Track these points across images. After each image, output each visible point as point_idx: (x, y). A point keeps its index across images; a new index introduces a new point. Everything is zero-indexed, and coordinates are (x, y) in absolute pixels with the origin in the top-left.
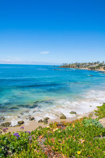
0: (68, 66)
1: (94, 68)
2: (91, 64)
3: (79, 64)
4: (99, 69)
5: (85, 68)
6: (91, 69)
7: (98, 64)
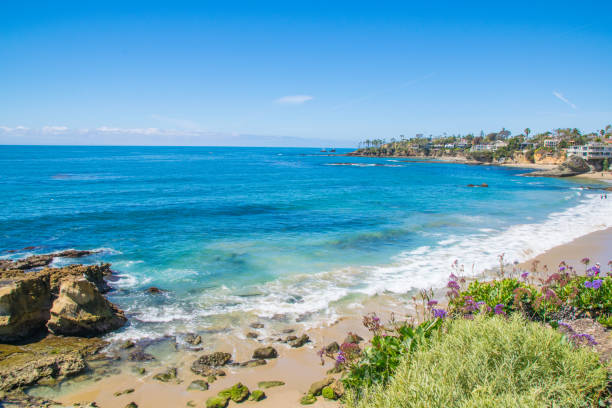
0: (385, 151)
1: (489, 157)
2: (478, 141)
3: (429, 140)
4: (510, 160)
5: (455, 155)
6: (478, 159)
7: (502, 139)
